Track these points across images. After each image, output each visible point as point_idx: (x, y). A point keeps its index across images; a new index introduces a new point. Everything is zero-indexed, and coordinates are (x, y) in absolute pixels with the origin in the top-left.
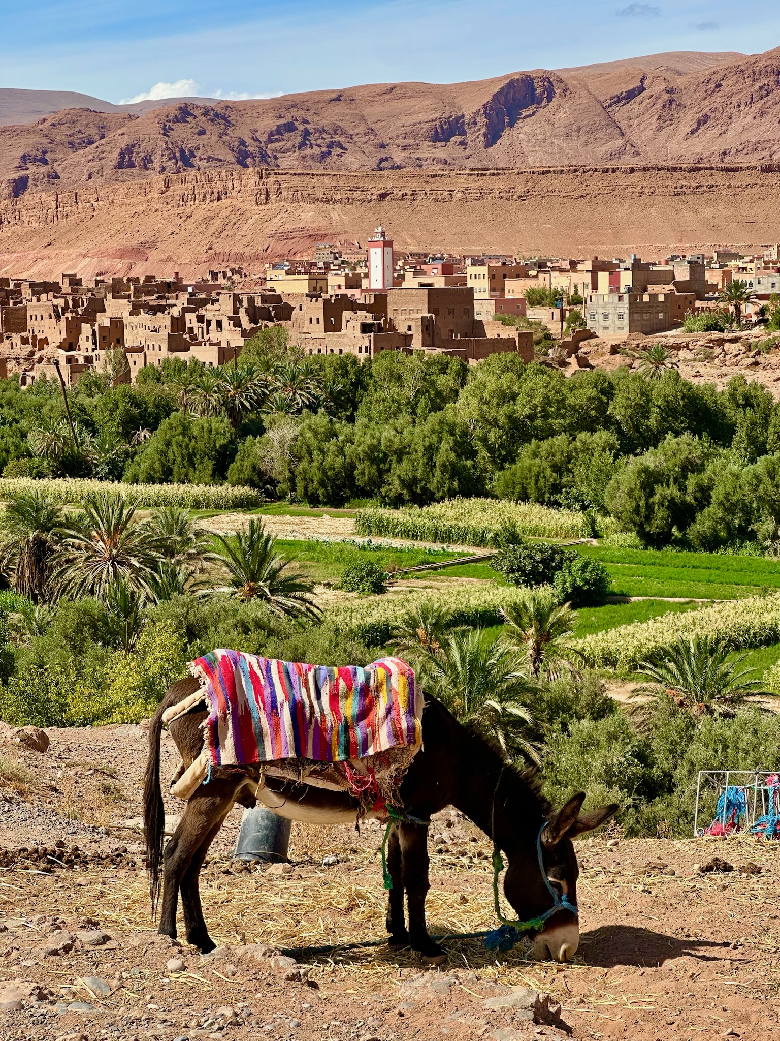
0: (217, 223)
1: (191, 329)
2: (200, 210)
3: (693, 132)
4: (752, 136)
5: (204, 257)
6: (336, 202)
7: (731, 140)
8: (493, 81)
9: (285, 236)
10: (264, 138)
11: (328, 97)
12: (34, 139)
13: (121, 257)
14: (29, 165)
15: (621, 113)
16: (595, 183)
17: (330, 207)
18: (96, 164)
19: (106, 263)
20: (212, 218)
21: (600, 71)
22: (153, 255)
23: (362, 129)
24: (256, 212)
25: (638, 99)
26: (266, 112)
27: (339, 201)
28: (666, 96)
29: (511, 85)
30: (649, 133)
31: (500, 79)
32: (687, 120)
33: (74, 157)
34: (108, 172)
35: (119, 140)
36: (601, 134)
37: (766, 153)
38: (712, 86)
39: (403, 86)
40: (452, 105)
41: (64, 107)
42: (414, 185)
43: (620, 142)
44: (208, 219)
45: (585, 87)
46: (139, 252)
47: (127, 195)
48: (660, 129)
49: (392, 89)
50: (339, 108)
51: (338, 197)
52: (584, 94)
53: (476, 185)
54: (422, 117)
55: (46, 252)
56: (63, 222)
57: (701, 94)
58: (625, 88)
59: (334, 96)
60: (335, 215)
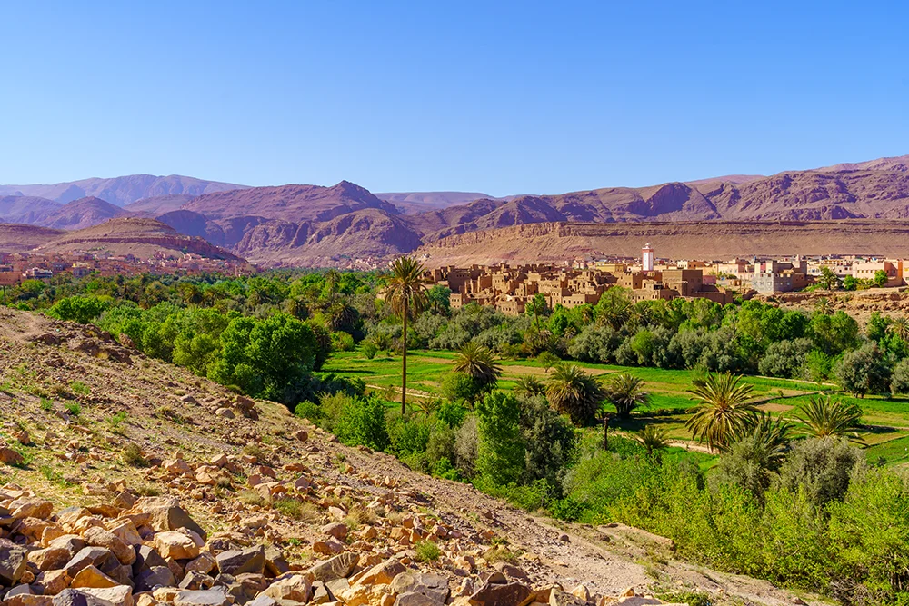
1: (571, 287)
2: (537, 239)
3: (744, 208)
4: (771, 209)
6: (593, 236)
7: (761, 212)
8: (656, 187)
11: (586, 194)
12: (465, 211)
14: (464, 222)
15: (713, 200)
16: (706, 228)
17: (591, 238)
18: (491, 221)
20: (541, 242)
21: (702, 183)
23: (600, 206)
24: (560, 240)
25: (720, 194)
26: (560, 200)
28: (732, 193)
29: (664, 188)
30: (724, 208)
32: (741, 203)
33: (481, 218)
34: (495, 224)
35: (500, 211)
36: (703, 209)
37: (778, 217)
38: (752, 189)
39: (617, 189)
40: (639, 196)
41: (477, 199)
42: (626, 229)
43: (712, 212)
44: (539, 243)
45: (696, 189)
47: (506, 233)
48: (729, 206)
49: (612, 190)
50: (591, 198)
51: (594, 234)
52: (696, 192)
53: (653, 229)
54: (625, 201)
56: (479, 244)
57: (748, 192)
58: (714, 189)
59: (589, 193)
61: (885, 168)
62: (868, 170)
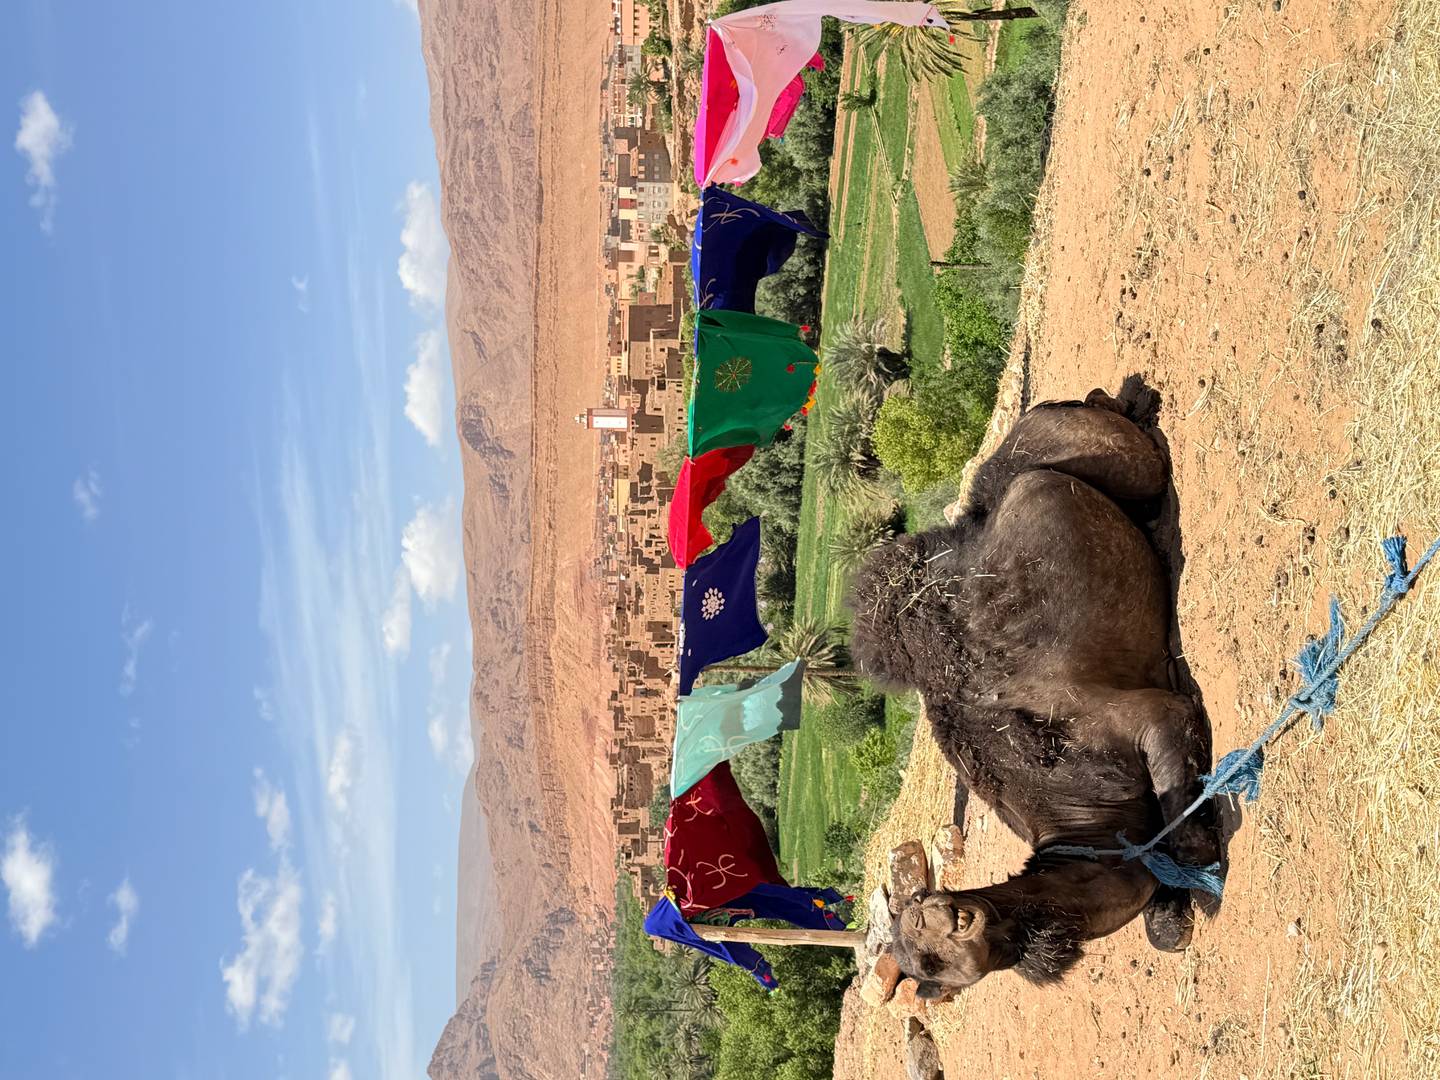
0: (569, 660)
2: (558, 673)
3: (508, 291)
4: (513, 244)
5: (596, 671)
6: (554, 565)
7: (516, 262)
8: (464, 450)
9: (581, 605)
10: (503, 634)
11: (472, 583)
12: (499, 818)
13: (594, 738)
14: (519, 822)
15: (491, 350)
16: (545, 356)
17: (558, 569)
19: (598, 749)
20: (565, 664)
22: (592, 712)
23: (497, 557)
24: (561, 628)
25: (481, 335)
26: (481, 632)
27: (554, 560)
28: (480, 313)
29: (466, 437)
30: (508, 327)
31: (462, 445)
32: (499, 296)
35: (502, 749)
36: (508, 365)
37: (527, 232)
38: (473, 277)
39: (465, 523)
40: (481, 483)
42: (543, 501)
43: (514, 351)
44: (566, 667)
45: (470, 378)
46: (590, 724)
48: (505, 318)
49: (467, 532)
50: (481, 574)
51: (551, 562)
52: (475, 379)
53: (545, 452)
54: (489, 507)
55: (588, 799)
57: (479, 286)
58: (472, 346)
59: (471, 576)
60: (564, 564)
61: (441, 46)
62: (444, 75)
